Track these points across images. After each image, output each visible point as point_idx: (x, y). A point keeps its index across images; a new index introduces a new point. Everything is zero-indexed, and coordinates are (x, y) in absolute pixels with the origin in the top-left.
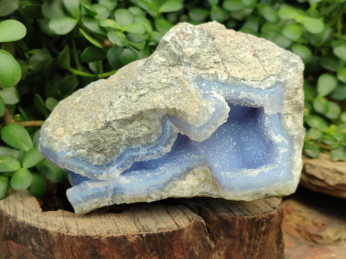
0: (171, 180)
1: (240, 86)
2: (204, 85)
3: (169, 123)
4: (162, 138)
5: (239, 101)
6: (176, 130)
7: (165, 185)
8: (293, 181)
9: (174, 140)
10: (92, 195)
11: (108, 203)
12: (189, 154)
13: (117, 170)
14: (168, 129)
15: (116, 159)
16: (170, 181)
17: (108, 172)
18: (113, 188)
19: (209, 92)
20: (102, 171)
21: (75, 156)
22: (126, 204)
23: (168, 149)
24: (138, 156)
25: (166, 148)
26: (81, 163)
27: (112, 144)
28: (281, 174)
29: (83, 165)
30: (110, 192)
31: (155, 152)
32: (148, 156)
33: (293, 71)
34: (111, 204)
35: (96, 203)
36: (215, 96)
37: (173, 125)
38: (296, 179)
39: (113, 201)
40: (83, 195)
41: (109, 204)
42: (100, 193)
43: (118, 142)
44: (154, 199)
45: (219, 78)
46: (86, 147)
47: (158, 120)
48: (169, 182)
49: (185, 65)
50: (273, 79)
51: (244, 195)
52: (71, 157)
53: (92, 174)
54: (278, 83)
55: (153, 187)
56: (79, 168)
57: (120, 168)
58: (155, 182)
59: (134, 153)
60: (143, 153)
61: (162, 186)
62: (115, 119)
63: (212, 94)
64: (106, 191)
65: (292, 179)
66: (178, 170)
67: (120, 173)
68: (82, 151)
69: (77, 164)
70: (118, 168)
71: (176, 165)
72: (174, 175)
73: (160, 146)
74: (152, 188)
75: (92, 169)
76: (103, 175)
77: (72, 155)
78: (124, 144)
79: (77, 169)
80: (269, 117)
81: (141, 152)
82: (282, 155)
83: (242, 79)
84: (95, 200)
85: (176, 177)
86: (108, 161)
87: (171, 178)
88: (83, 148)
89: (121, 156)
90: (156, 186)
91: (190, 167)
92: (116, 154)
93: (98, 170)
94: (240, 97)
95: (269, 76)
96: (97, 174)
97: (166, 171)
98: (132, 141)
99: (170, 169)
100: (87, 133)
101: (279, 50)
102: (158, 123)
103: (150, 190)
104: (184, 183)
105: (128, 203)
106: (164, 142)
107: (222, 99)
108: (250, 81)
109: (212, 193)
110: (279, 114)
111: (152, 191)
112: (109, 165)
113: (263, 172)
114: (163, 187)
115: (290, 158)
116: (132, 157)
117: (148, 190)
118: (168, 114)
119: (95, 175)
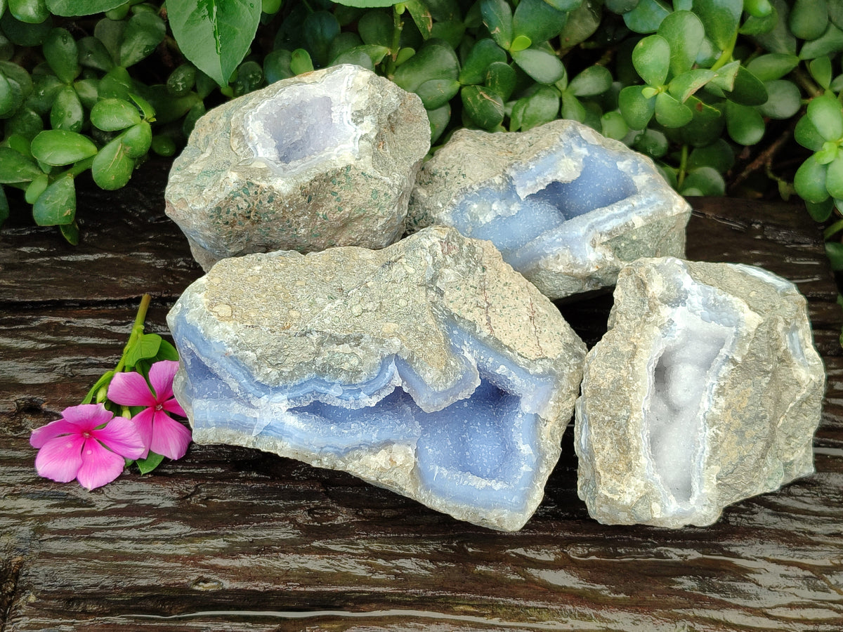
0: (359, 447)
1: (503, 356)
2: (455, 332)
3: (392, 367)
4: (372, 383)
5: (493, 376)
6: (398, 382)
7: (347, 451)
8: (524, 514)
9: (387, 393)
10: (231, 423)
11: (245, 443)
12: (398, 421)
13: (286, 402)
14: (388, 375)
15: (292, 385)
16: (357, 448)
17: (270, 399)
18: (266, 424)
19: (459, 347)
20: (263, 394)
21: (236, 357)
22: (276, 455)
23: (373, 402)
24: (326, 394)
25: (370, 400)
26: (240, 371)
27: (300, 363)
28: (514, 499)
29: (241, 374)
30: (257, 428)
31: (351, 398)
32: (339, 401)
33: (574, 365)
34: (250, 446)
35: (230, 436)
36: (465, 355)
37: (396, 372)
38: (529, 513)
39: (254, 443)
40: (220, 417)
41: (247, 445)
42: (243, 423)
43: (308, 364)
44: (323, 465)
45: (478, 331)
46: (259, 351)
47: (379, 357)
48: (354, 449)
49: (436, 291)
50: (548, 365)
51: (455, 509)
52: (231, 357)
53: (247, 393)
54: (551, 373)
55: (330, 447)
56: (233, 376)
57: (292, 401)
58: (335, 442)
59: (323, 388)
60: (335, 393)
61: (343, 451)
62: (320, 329)
63: (462, 350)
64: (252, 425)
65: (523, 511)
66: (374, 437)
67: (289, 407)
68: (249, 353)
69: (234, 370)
70: (289, 400)
71: (375, 429)
72: (365, 441)
73: (362, 393)
74: (328, 449)
75: (251, 385)
76: (262, 400)
77: (232, 354)
78: (315, 370)
79: (230, 377)
80: (523, 414)
81: (333, 390)
82: (522, 474)
83: (506, 346)
84: (230, 432)
85: (367, 445)
86: (279, 383)
87: (360, 445)
88: (253, 351)
89: (302, 384)
90: (335, 448)
91: (392, 439)
92: (297, 379)
93: (258, 390)
94: (498, 371)
95: (543, 358)
96: (254, 396)
97: (358, 432)
98: (329, 370)
99: (365, 431)
100: (269, 332)
101: (565, 326)
102: (377, 360)
103: (324, 450)
104: (373, 458)
105: (281, 455)
106: (371, 390)
107: (474, 363)
108: (517, 355)
109: (404, 487)
110: (536, 416)
111: (326, 452)
112: (277, 389)
113: (491, 487)
114: (344, 453)
115: (531, 483)
116: (317, 392)
117: (322, 448)
118: (399, 355)
119: (250, 396)
